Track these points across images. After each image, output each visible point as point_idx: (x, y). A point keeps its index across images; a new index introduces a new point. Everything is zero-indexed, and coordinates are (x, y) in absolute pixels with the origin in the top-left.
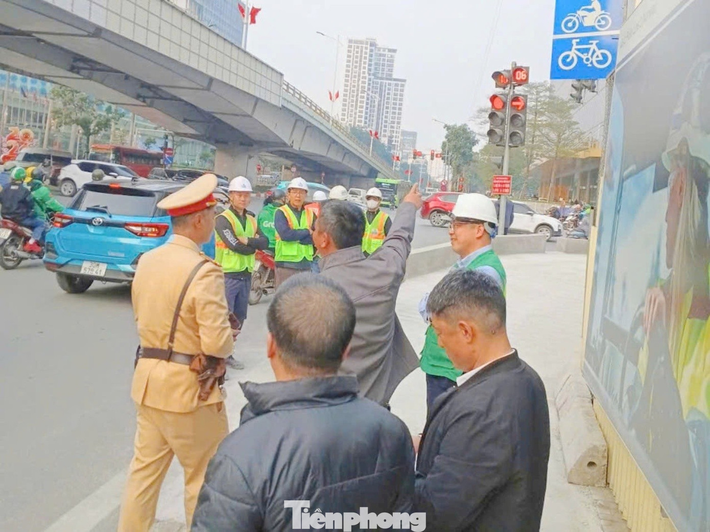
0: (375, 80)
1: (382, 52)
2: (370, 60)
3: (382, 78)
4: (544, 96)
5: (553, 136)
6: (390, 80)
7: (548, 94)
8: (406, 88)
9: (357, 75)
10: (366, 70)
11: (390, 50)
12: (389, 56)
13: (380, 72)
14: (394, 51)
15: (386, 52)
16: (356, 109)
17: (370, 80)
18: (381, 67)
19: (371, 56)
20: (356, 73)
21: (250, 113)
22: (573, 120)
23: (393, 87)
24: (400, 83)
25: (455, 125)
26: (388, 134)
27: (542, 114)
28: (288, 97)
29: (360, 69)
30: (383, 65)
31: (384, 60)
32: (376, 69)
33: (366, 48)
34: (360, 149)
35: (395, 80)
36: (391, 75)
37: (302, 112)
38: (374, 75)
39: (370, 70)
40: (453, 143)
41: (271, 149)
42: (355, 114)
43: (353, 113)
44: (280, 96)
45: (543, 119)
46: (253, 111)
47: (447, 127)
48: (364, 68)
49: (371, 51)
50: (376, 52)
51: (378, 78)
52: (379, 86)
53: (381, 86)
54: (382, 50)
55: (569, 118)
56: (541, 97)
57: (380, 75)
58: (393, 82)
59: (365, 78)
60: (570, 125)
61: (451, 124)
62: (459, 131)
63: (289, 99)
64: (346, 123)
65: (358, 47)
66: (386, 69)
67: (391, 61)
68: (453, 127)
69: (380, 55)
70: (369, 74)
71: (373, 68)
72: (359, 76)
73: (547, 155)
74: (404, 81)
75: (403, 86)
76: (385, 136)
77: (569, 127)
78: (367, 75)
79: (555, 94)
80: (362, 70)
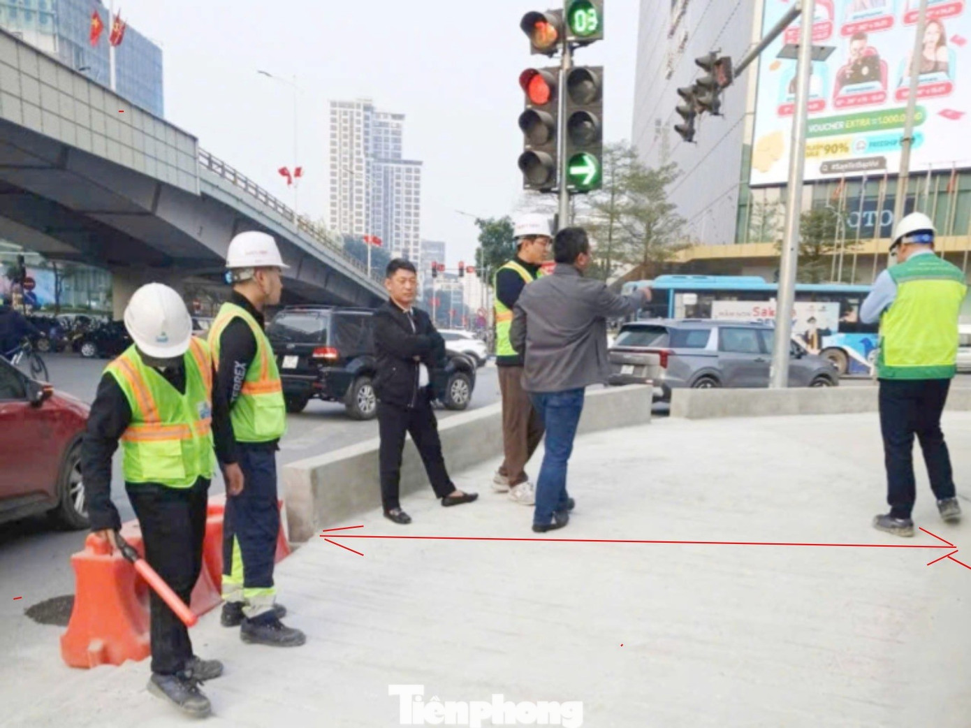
0: (376, 164)
1: (382, 120)
2: (366, 133)
3: (387, 161)
4: (625, 166)
5: (640, 228)
6: (399, 162)
7: (628, 161)
8: (423, 175)
9: (348, 156)
10: (362, 149)
11: (395, 117)
12: (394, 125)
13: (383, 150)
14: (401, 117)
15: (389, 120)
16: (351, 209)
17: (368, 163)
18: (383, 143)
19: (366, 126)
20: (345, 153)
21: (148, 208)
22: (669, 201)
23: (403, 174)
24: (413, 167)
25: (492, 219)
26: (402, 246)
27: (622, 192)
28: (214, 178)
29: (352, 148)
30: (386, 140)
31: (387, 132)
32: (375, 146)
33: (358, 114)
34: (350, 267)
35: (406, 162)
36: (399, 155)
37: (240, 203)
38: (374, 156)
39: (366, 148)
40: (492, 248)
41: (201, 271)
42: (351, 217)
43: (348, 217)
44: (196, 177)
45: (624, 200)
46: (155, 205)
47: (481, 223)
48: (358, 145)
49: (367, 118)
50: (375, 119)
51: (380, 160)
52: (382, 172)
53: (386, 172)
54: (382, 116)
55: (663, 199)
56: (619, 167)
57: (383, 156)
58: (403, 167)
59: (359, 161)
60: (664, 209)
61: (486, 217)
62: (498, 228)
63: (216, 183)
64: (337, 232)
65: (345, 113)
66: (391, 146)
67: (397, 133)
68: (490, 224)
69: (381, 124)
70: (367, 155)
71: (370, 144)
72: (351, 157)
73: (632, 260)
74: (420, 163)
75: (418, 171)
76: (397, 250)
77: (663, 213)
78: (362, 156)
79: (640, 160)
80: (355, 149)
